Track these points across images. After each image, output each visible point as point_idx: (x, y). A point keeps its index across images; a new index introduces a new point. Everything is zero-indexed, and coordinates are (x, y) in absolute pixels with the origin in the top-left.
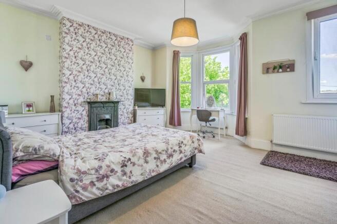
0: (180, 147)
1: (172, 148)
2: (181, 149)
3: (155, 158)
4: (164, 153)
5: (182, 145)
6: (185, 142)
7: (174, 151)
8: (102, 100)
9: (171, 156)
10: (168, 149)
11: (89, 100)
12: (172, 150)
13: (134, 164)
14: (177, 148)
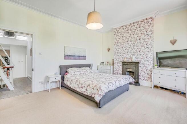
0: (88, 87)
1: (84, 85)
2: (87, 88)
3: (78, 84)
4: (81, 84)
5: (89, 87)
6: (91, 86)
7: (84, 87)
8: (129, 61)
9: (82, 87)
10: (83, 84)
11: (123, 61)
12: (84, 86)
13: (73, 82)
14: (86, 86)
